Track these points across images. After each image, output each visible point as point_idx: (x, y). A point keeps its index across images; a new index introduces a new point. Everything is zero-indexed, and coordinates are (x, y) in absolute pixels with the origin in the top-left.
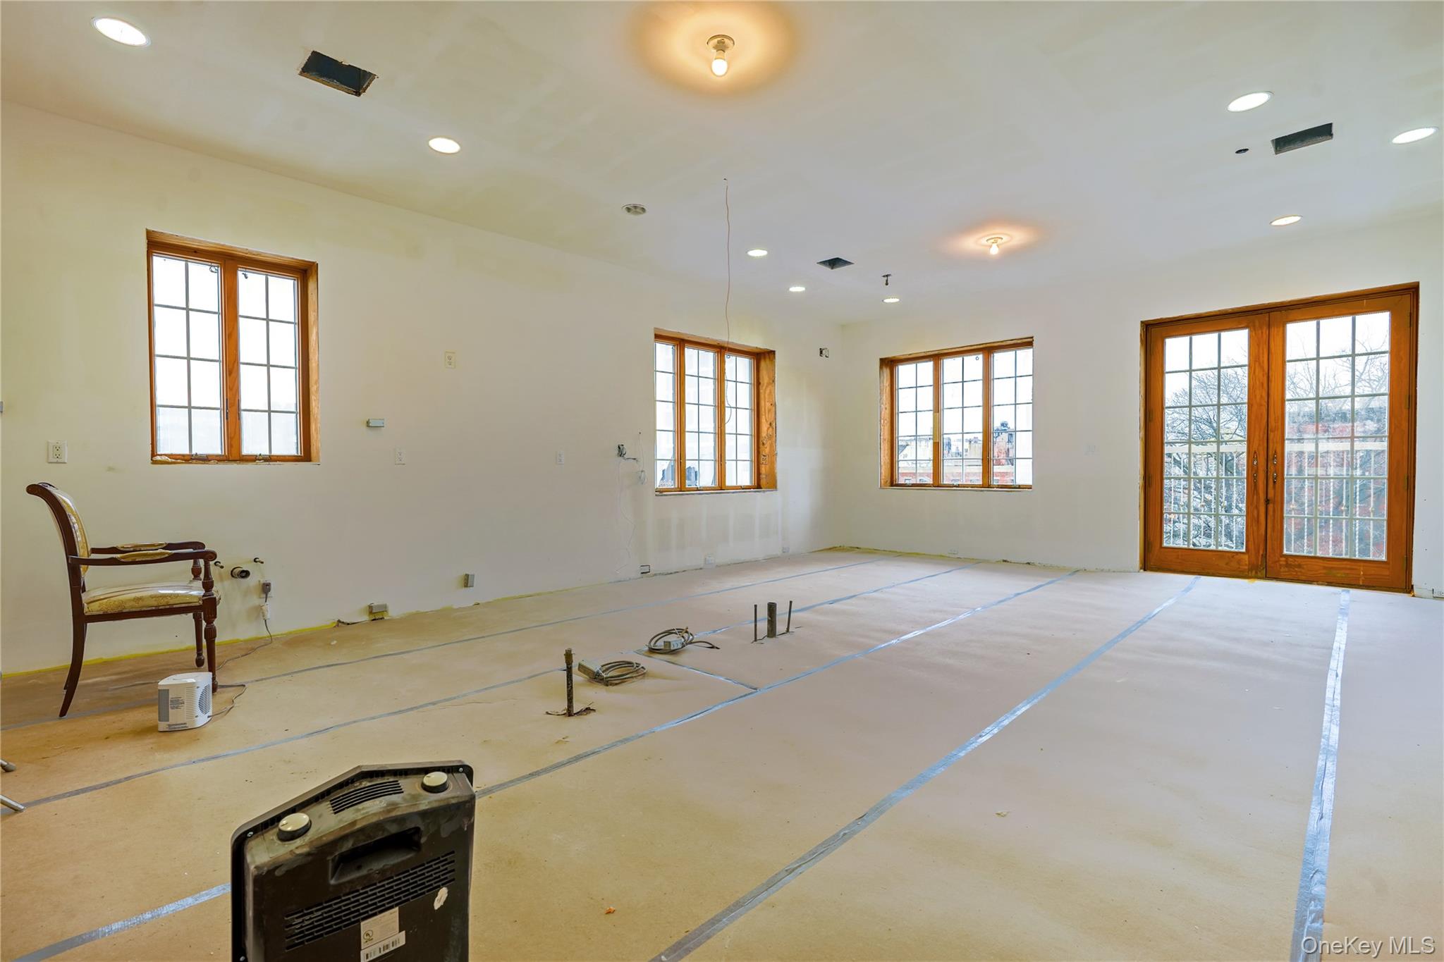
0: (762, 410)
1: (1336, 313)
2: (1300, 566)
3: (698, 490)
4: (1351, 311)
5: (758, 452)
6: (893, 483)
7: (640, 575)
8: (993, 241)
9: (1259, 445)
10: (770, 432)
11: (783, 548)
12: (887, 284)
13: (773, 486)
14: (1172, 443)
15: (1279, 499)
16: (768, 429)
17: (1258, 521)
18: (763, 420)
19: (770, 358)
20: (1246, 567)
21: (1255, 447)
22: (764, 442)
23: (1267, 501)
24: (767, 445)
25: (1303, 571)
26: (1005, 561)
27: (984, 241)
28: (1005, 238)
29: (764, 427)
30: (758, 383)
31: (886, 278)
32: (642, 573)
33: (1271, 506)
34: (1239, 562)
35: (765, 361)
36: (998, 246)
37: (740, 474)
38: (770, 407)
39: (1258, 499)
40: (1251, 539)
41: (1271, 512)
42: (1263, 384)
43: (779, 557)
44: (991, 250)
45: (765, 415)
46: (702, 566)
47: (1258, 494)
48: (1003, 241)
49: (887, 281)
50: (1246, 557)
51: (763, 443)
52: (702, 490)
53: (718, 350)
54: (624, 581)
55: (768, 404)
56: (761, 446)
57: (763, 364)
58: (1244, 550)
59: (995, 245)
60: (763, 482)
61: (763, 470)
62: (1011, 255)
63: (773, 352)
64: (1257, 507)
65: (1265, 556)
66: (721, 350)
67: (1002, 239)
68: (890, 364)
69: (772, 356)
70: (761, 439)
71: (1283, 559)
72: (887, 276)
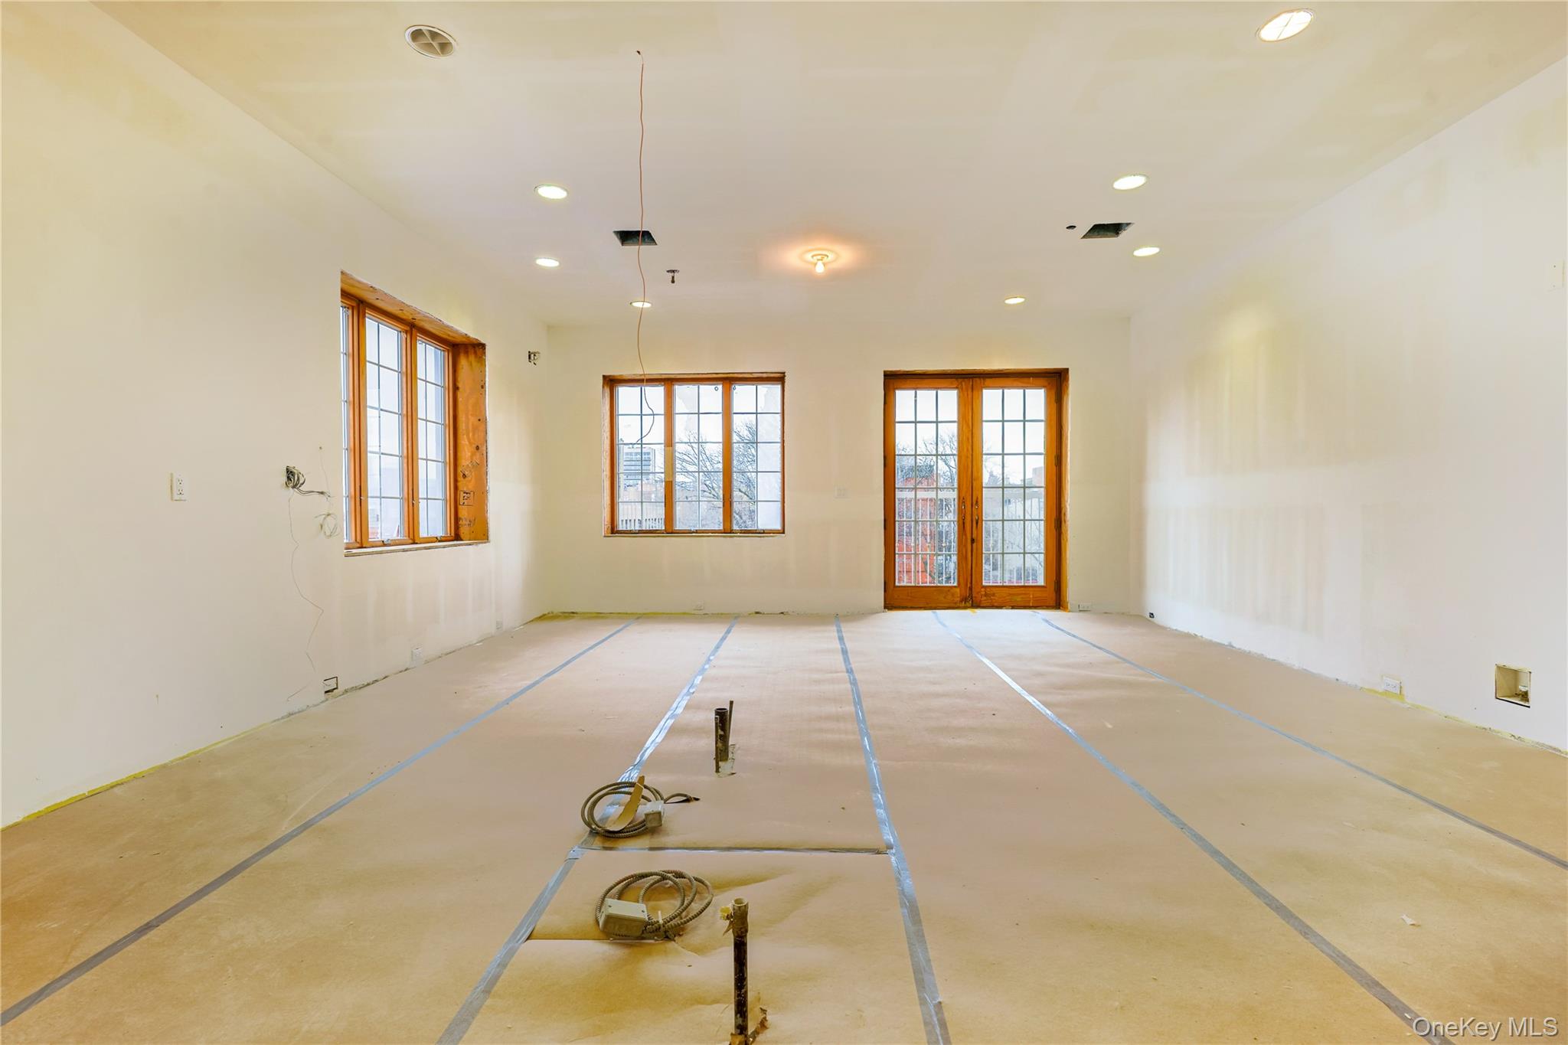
0: (462, 426)
1: (1015, 385)
2: (994, 595)
3: (384, 544)
4: (1024, 385)
5: (456, 488)
6: (614, 530)
7: (323, 697)
8: (819, 257)
9: (967, 492)
10: (477, 459)
11: (497, 623)
12: (673, 282)
13: (482, 535)
14: (901, 489)
15: (979, 538)
16: (473, 454)
17: (966, 558)
18: (464, 441)
19: (475, 353)
20: (959, 599)
21: (963, 494)
22: (466, 473)
23: (973, 541)
24: (472, 476)
25: (996, 598)
26: (757, 613)
27: (808, 257)
28: (831, 256)
29: (466, 452)
30: (456, 388)
31: (671, 274)
32: (326, 692)
33: (974, 545)
34: (953, 595)
35: (468, 357)
36: (824, 264)
37: (433, 519)
38: (477, 423)
39: (966, 538)
40: (961, 575)
41: (974, 551)
42: (968, 439)
43: (492, 637)
44: (817, 267)
45: (468, 435)
46: (407, 666)
47: (966, 535)
48: (829, 258)
49: (673, 277)
50: (958, 590)
51: (464, 476)
52: (390, 545)
53: (408, 328)
54: (299, 712)
55: (473, 420)
56: (460, 478)
57: (463, 362)
58: (955, 584)
59: (820, 263)
60: (464, 530)
61: (463, 513)
62: (836, 277)
63: (483, 346)
64: (965, 546)
65: (971, 589)
66: (413, 328)
67: (828, 256)
68: (612, 383)
69: (479, 351)
70: (460, 469)
71: (983, 590)
72: (673, 271)
